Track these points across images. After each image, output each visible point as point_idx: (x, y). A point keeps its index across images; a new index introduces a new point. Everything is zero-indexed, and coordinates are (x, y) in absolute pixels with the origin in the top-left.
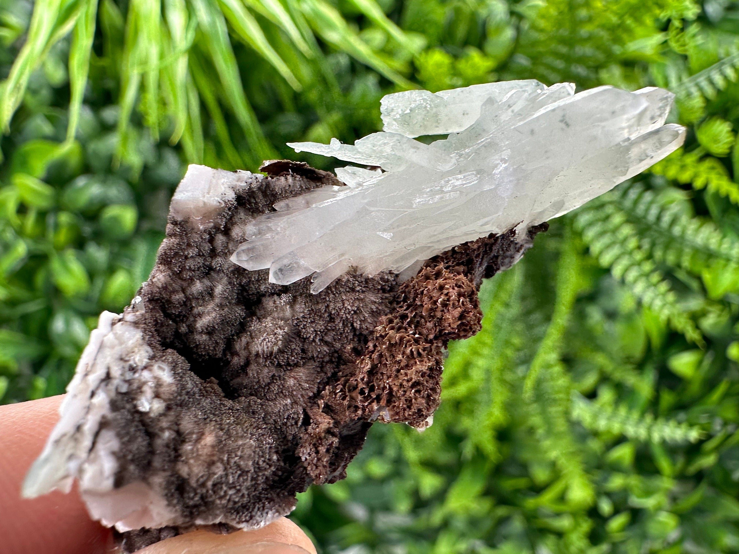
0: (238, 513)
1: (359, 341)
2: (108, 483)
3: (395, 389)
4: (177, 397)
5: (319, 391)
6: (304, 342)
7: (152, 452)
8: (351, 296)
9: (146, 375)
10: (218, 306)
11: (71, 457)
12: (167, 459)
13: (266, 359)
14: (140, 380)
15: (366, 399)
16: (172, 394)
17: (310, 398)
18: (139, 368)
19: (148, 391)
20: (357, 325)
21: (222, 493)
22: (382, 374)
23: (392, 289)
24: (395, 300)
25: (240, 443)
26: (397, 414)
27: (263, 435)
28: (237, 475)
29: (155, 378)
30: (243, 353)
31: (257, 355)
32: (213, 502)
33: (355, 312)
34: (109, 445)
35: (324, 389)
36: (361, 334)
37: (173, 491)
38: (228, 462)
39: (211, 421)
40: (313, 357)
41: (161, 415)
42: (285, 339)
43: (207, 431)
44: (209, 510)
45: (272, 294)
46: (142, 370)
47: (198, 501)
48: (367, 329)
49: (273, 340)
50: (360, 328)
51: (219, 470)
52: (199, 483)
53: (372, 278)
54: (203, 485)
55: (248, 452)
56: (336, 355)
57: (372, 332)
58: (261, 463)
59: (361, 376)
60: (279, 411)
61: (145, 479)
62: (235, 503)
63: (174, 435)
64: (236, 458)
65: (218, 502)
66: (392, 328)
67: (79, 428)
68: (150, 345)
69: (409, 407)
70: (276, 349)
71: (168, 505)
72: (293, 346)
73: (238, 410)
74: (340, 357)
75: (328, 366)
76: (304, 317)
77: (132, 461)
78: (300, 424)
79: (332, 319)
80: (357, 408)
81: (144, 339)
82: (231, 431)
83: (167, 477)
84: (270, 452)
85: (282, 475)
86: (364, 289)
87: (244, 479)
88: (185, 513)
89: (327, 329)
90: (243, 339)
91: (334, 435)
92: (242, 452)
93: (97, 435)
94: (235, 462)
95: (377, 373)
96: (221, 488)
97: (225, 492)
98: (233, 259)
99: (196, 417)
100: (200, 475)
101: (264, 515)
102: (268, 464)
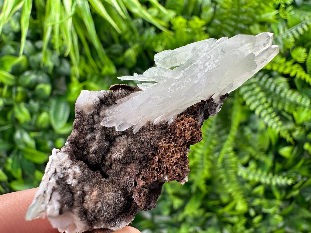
0: (110, 223)
1: (154, 150)
2: (57, 212)
3: (168, 167)
4: (82, 178)
5: (140, 172)
6: (133, 153)
7: (73, 200)
8: (149, 133)
9: (70, 171)
10: (98, 143)
11: (42, 203)
12: (79, 202)
13: (118, 161)
14: (68, 173)
15: (158, 172)
16: (80, 177)
17: (137, 175)
18: (67, 168)
19: (71, 176)
20: (152, 144)
21: (102, 214)
22: (163, 162)
23: (165, 128)
24: (167, 132)
25: (108, 194)
26: (171, 177)
27: (117, 191)
28: (107, 206)
29: (73, 171)
30: (109, 160)
31: (114, 160)
32: (99, 219)
33: (151, 139)
34: (56, 198)
35: (142, 171)
36: (155, 147)
37: (82, 214)
38: (103, 201)
39: (96, 186)
40: (137, 159)
41: (76, 185)
42: (125, 153)
43: (94, 190)
44: (98, 222)
45: (119, 136)
46: (68, 169)
47: (93, 218)
48: (157, 145)
49: (120, 153)
50: (154, 145)
51: (99, 205)
52: (92, 211)
53: (157, 125)
54: (94, 211)
55: (111, 197)
56: (146, 157)
57: (159, 146)
58: (116, 201)
59: (156, 164)
60: (125, 181)
61: (71, 210)
62: (108, 218)
63: (81, 192)
64: (106, 200)
65: (101, 218)
66: (166, 143)
67: (45, 192)
68: (71, 159)
69: (175, 173)
70: (121, 157)
71: (81, 220)
72: (128, 155)
73: (107, 182)
74: (147, 158)
75: (143, 162)
76: (131, 143)
77: (66, 203)
78: (133, 186)
79: (143, 143)
80: (155, 177)
81: (69, 157)
82: (104, 190)
83: (79, 209)
84: (120, 197)
85: (127, 206)
86: (154, 129)
87: (110, 208)
88: (89, 224)
89: (141, 147)
90: (108, 154)
91: (146, 188)
92: (109, 197)
93: (52, 194)
94: (106, 202)
95: (161, 161)
96: (101, 212)
97: (103, 214)
98: (101, 124)
99: (90, 185)
100: (92, 207)
101: (121, 223)
102: (120, 202)
